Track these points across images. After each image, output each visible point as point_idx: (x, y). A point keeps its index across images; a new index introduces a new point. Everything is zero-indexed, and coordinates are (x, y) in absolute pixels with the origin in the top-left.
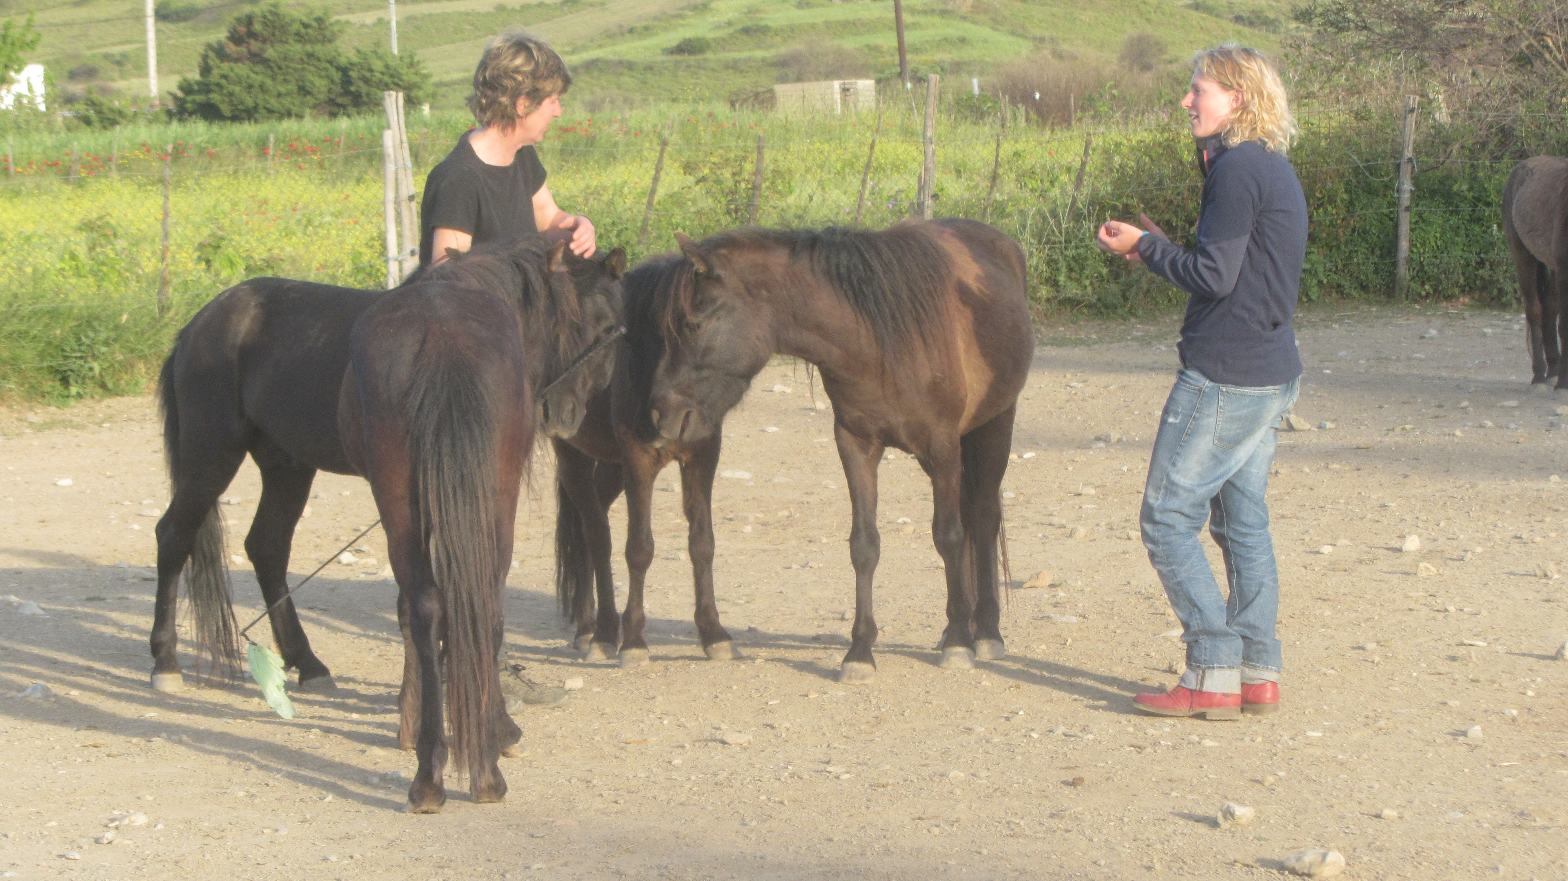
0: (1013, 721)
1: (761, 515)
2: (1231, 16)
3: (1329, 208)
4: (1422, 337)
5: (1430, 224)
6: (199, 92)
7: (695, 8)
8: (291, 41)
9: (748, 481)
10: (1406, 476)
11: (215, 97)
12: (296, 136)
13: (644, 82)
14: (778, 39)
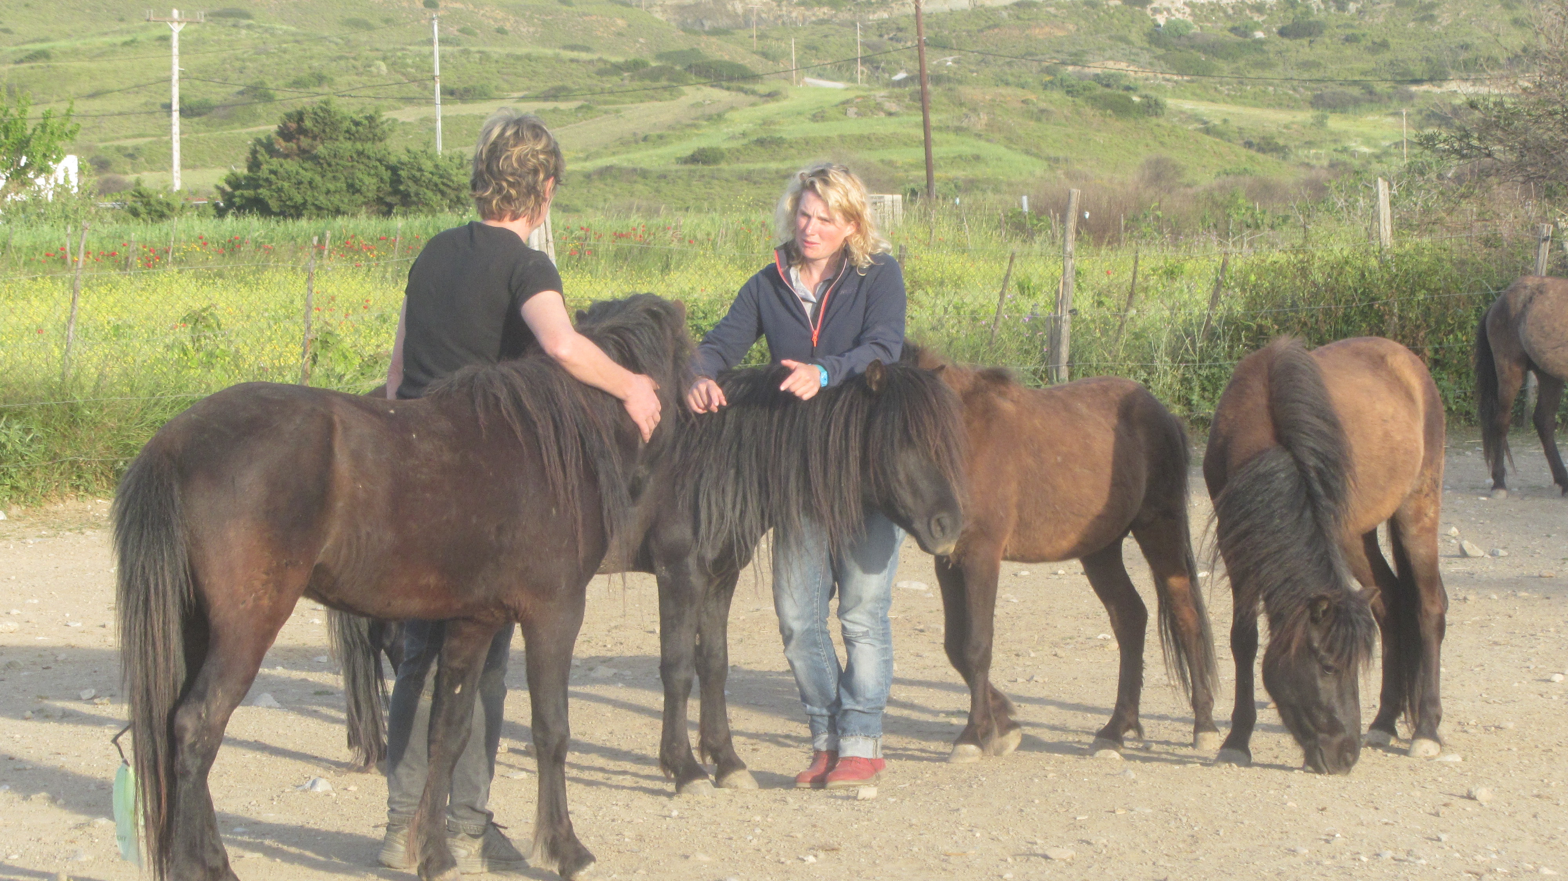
0: (1333, 843)
2: (1241, 142)
3: (1460, 335)
6: (247, 187)
7: (709, 118)
8: (341, 138)
11: (263, 192)
12: (351, 233)
13: (658, 191)
14: (793, 151)
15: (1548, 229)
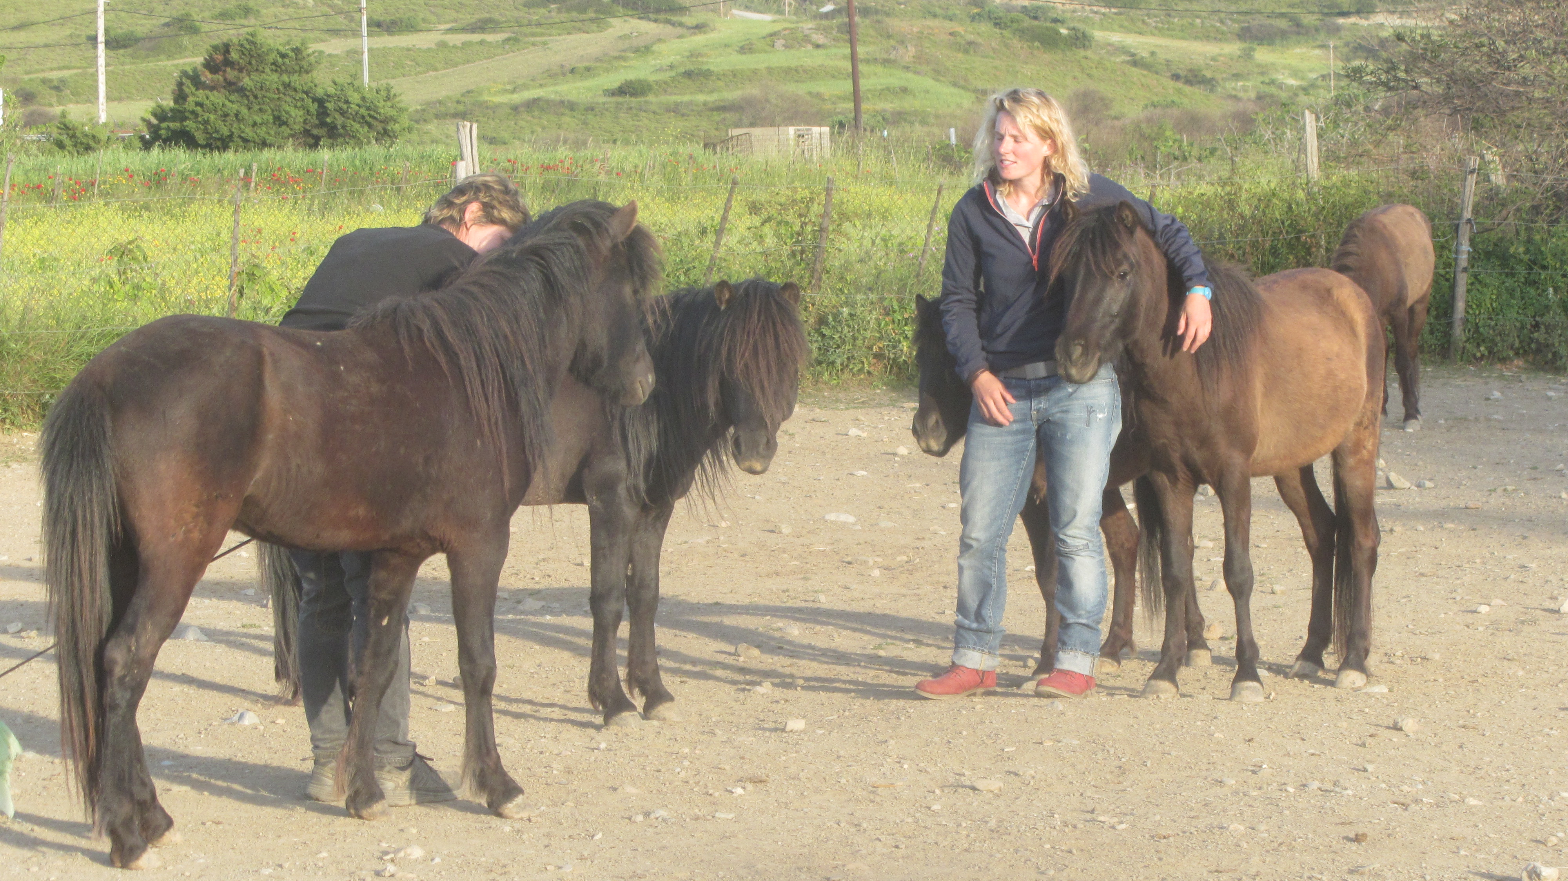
1: (879, 560)
2: (1169, 74)
4: (1487, 399)
5: (1486, 285)
6: (173, 119)
7: (637, 50)
8: (267, 70)
9: (853, 524)
10: (1525, 538)
11: (190, 125)
12: (278, 166)
13: (585, 123)
14: (721, 84)
15: (1475, 161)
